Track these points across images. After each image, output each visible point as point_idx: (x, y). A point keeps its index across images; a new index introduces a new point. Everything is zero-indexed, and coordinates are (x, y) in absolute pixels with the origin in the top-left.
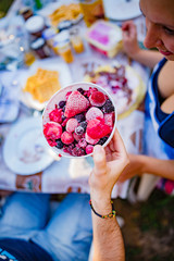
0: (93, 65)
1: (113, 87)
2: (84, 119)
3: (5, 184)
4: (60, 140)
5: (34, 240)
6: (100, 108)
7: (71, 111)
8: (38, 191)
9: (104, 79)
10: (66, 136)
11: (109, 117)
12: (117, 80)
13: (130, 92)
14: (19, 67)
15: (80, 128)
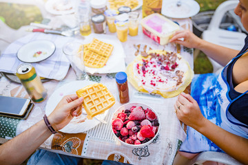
0: (145, 47)
2: (139, 124)
4: (119, 131)
6: (151, 122)
7: (133, 117)
9: (155, 60)
10: (125, 131)
11: (154, 128)
12: (168, 63)
14: (73, 35)
15: (136, 128)
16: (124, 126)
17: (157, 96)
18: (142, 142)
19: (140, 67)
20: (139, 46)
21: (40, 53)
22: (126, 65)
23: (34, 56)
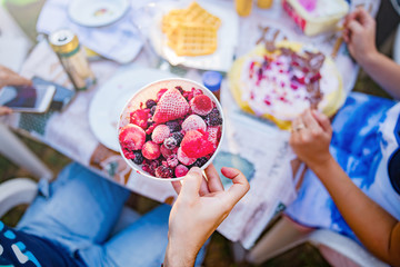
0: (276, 34)
1: (295, 78)
3: (76, 150)
5: (82, 254)
8: (122, 182)
9: (285, 60)
12: (305, 71)
13: (319, 96)
15: (172, 140)
16: (148, 138)
19: (256, 68)
20: (266, 30)
21: (104, 11)
22: (234, 58)
23: (95, 14)
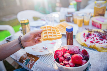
4: (58, 58)
7: (70, 51)
16: (63, 55)
17: (93, 50)
18: (71, 66)
